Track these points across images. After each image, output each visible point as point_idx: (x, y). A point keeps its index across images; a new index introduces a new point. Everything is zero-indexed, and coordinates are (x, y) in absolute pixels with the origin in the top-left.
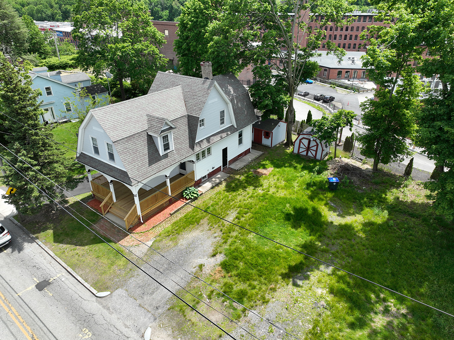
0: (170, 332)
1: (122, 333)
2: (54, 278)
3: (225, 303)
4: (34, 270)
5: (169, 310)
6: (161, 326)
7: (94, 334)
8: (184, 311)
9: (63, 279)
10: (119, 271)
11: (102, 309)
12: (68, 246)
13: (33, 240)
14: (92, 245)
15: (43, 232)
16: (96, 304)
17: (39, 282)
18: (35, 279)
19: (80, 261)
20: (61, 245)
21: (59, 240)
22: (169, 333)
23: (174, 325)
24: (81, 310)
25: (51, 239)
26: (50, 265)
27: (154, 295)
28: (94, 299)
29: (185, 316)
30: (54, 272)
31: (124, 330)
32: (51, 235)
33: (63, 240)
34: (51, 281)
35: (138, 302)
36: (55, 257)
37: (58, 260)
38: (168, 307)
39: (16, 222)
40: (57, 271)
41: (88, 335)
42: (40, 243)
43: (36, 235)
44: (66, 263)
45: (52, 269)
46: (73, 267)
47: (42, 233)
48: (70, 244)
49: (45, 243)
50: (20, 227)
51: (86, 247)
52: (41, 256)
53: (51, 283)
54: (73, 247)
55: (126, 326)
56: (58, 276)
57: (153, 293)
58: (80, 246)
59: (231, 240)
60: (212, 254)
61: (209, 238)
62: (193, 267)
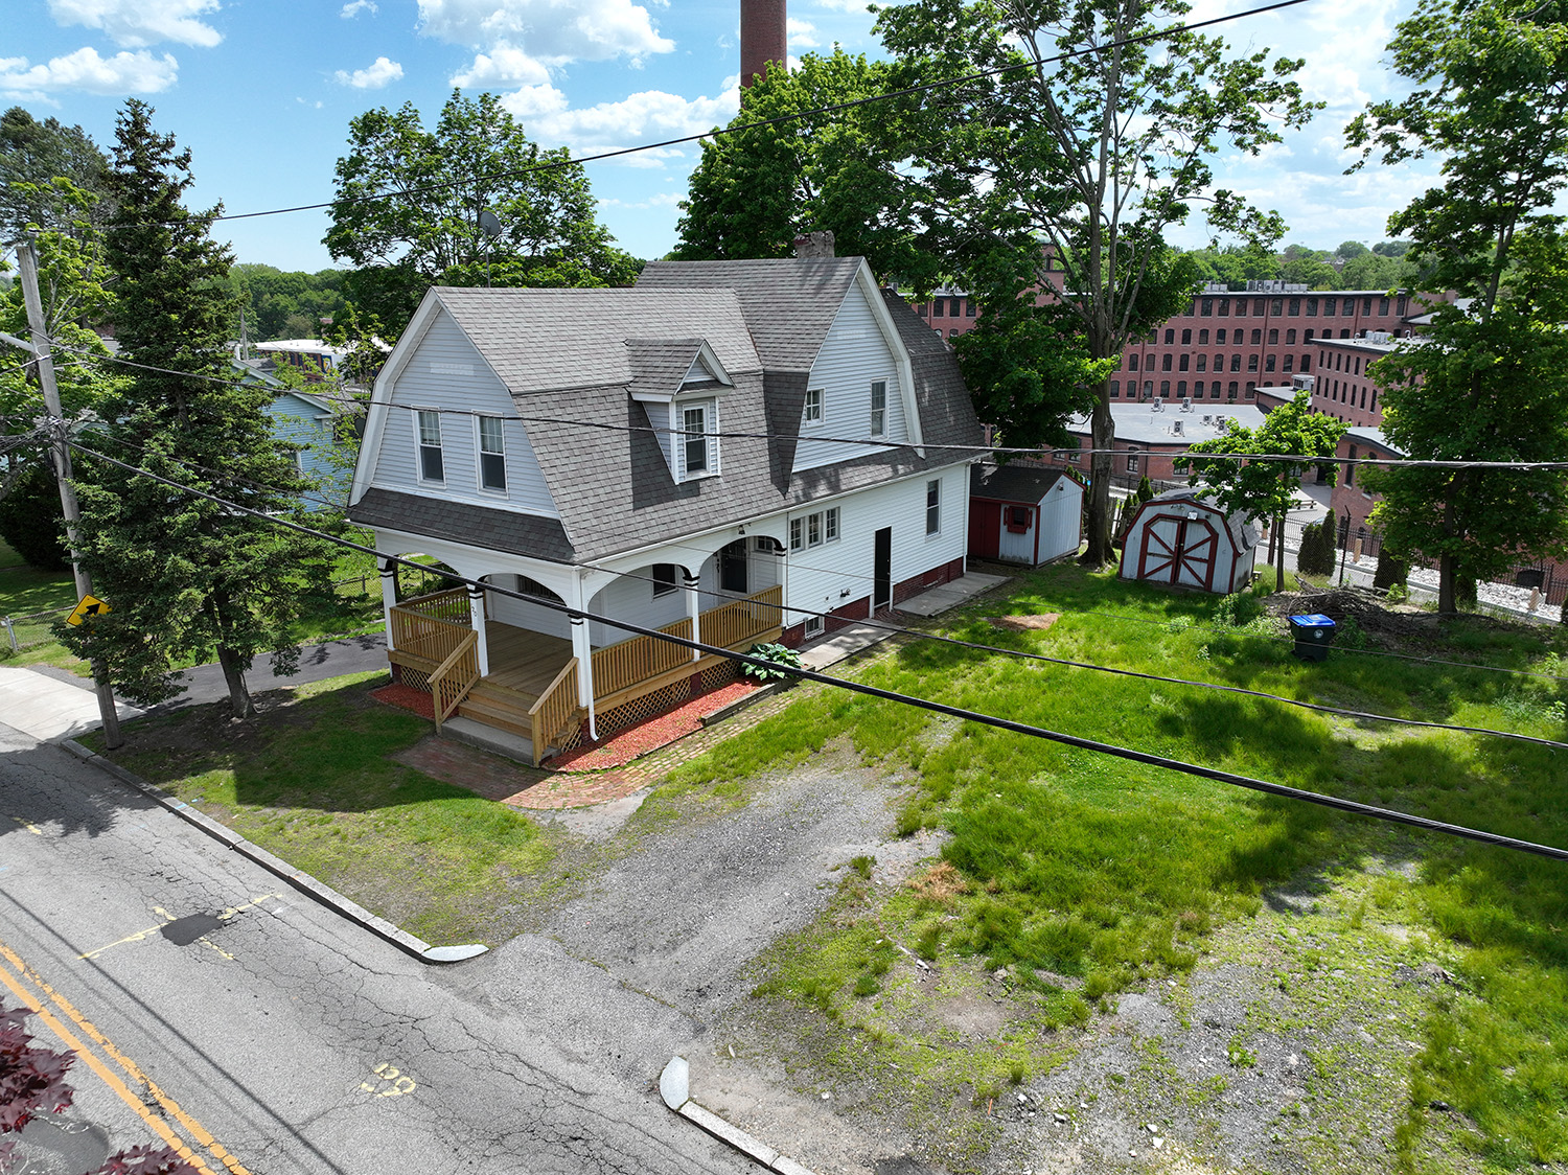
0: (776, 1073)
1: (553, 1079)
2: (241, 909)
3: (1002, 973)
4: (156, 883)
5: (754, 996)
6: (733, 1054)
7: (425, 1084)
8: (825, 1000)
9: (278, 911)
10: (517, 883)
11: (455, 1000)
12: (297, 811)
13: (152, 801)
14: (397, 807)
15: (194, 775)
16: (426, 985)
17: (174, 919)
18: (160, 910)
19: (351, 854)
20: (269, 811)
21: (262, 795)
22: (771, 1076)
23: (791, 1047)
24: (361, 1003)
25: (230, 795)
26: (222, 870)
27: (679, 954)
28: (418, 969)
29: (833, 1015)
30: (241, 891)
31: (567, 1071)
32: (227, 784)
33: (277, 795)
34: (226, 916)
35: (614, 974)
36: (244, 845)
37: (258, 852)
38: (749, 987)
39: (86, 752)
40: (251, 887)
41: (401, 1087)
42: (180, 806)
43: (167, 785)
44: (289, 861)
45: (230, 882)
46: (324, 871)
47: (189, 780)
48: (304, 807)
49: (205, 806)
50: (101, 768)
51: (373, 814)
52: (187, 843)
53: (228, 922)
54: (317, 814)
55: (570, 1057)
56: (258, 901)
57: (673, 945)
58: (345, 811)
59: (961, 792)
60: (897, 831)
61: (870, 787)
62: (831, 866)
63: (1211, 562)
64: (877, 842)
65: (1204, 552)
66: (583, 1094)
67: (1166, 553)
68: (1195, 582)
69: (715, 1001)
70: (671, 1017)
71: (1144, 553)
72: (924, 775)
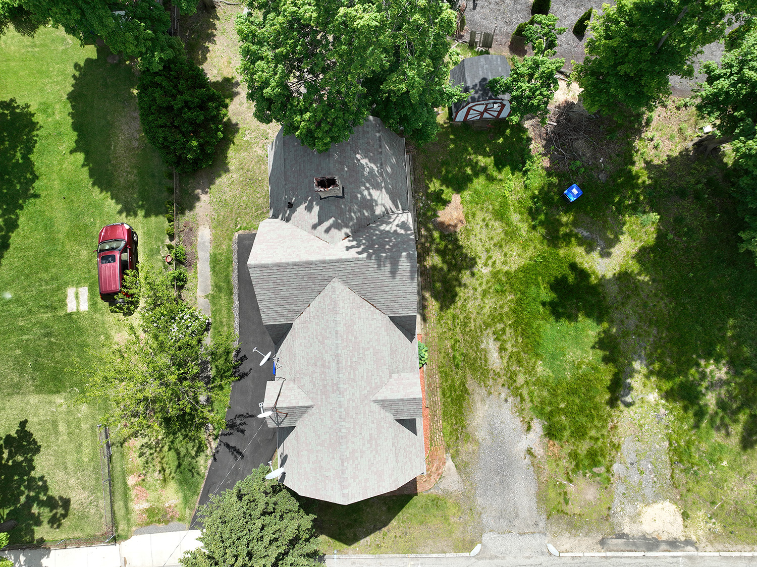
0: (567, 535)
3: (588, 475)
5: (548, 518)
6: (556, 535)
8: (562, 511)
10: (462, 519)
12: (372, 536)
25: (339, 544)
29: (567, 514)
35: (515, 532)
37: (385, 556)
38: (545, 516)
54: (379, 533)
59: (525, 392)
60: (526, 428)
61: (500, 407)
62: (523, 457)
64: (525, 437)
67: (479, 112)
68: (491, 117)
69: (541, 524)
70: (538, 535)
71: (467, 115)
72: (509, 388)
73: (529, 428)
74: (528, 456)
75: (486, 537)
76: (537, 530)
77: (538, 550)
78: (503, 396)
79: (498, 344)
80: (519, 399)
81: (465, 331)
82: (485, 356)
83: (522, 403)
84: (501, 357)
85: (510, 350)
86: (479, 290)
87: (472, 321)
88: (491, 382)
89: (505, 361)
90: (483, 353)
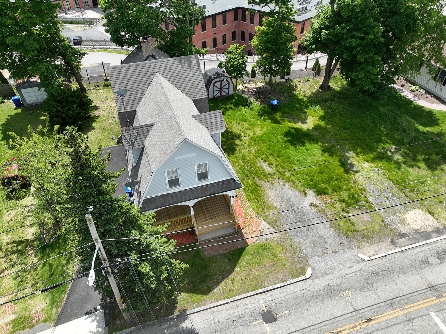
0: (367, 245)
1: (355, 272)
2: (264, 306)
3: (356, 207)
4: (239, 322)
5: (348, 238)
6: (360, 247)
7: (350, 289)
8: (354, 230)
9: (270, 299)
10: (287, 254)
11: (324, 278)
12: (222, 284)
14: (238, 264)
16: (316, 281)
17: (262, 320)
18: (256, 323)
19: (256, 279)
20: (216, 290)
21: (206, 290)
23: (362, 240)
24: (318, 293)
26: (241, 307)
27: (328, 241)
28: (310, 281)
29: (358, 231)
30: (255, 305)
31: (353, 269)
34: (266, 310)
35: (330, 252)
36: (232, 299)
38: (344, 237)
40: (254, 302)
41: (349, 293)
42: (196, 310)
43: (177, 311)
45: (249, 306)
48: (221, 282)
49: (201, 305)
51: (237, 269)
52: (218, 312)
53: (269, 310)
54: (227, 281)
55: (351, 267)
56: (262, 302)
58: (230, 274)
59: (294, 179)
60: (304, 194)
61: (282, 189)
62: (311, 209)
63: (228, 89)
64: (306, 199)
65: (227, 87)
66: (361, 269)
67: (219, 89)
68: (226, 94)
69: (346, 243)
70: (347, 250)
71: (214, 91)
72: (283, 179)
73: (306, 194)
74: (313, 208)
75: (311, 261)
76: (345, 247)
77: (354, 260)
78: (281, 183)
79: (267, 163)
80: (292, 183)
81: (245, 161)
82: (261, 169)
83: (294, 184)
84: (271, 167)
85: (275, 164)
86: (246, 145)
87: (247, 157)
88: (271, 179)
89: (274, 169)
90: (260, 168)
